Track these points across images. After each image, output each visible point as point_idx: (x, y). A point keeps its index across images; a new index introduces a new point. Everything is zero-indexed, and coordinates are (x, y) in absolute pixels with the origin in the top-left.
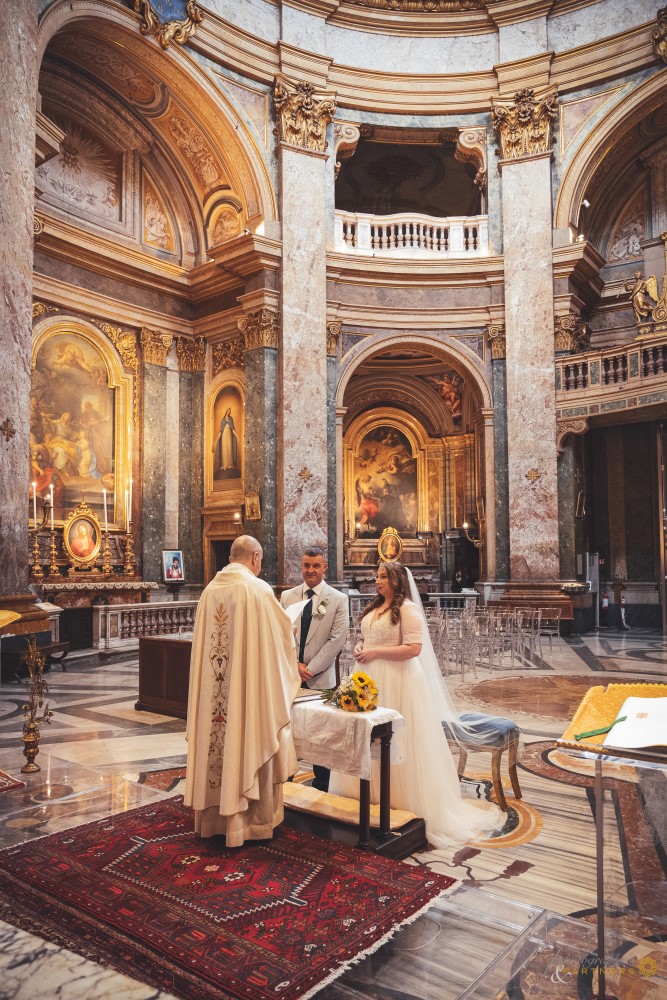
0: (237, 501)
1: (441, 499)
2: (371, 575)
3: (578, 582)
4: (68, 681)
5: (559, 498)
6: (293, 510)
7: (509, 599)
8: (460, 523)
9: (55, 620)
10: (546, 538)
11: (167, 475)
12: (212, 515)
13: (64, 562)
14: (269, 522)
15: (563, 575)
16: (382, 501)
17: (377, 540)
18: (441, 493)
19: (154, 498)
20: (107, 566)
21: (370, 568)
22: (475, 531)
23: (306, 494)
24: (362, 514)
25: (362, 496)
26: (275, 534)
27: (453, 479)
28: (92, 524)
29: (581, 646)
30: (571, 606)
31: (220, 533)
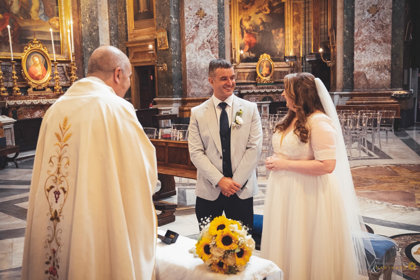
0: (152, 36)
1: (302, 32)
2: (251, 88)
3: (404, 90)
4: (15, 176)
5: (393, 27)
6: (193, 42)
7: (352, 104)
8: (316, 49)
9: (10, 129)
10: (382, 58)
11: (100, 18)
12: (134, 47)
13: (24, 84)
14: (175, 51)
15: (393, 85)
16: (259, 35)
17: (255, 64)
18: (302, 27)
19: (91, 35)
20: (57, 86)
21: (251, 84)
22: (328, 54)
23: (202, 29)
24: (245, 45)
25: (245, 31)
26: (180, 60)
27: (311, 17)
28: (44, 55)
29: (408, 138)
30: (399, 108)
31: (141, 61)
